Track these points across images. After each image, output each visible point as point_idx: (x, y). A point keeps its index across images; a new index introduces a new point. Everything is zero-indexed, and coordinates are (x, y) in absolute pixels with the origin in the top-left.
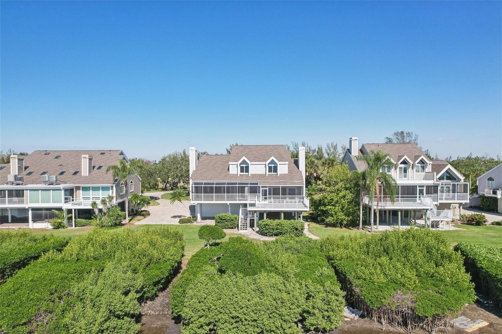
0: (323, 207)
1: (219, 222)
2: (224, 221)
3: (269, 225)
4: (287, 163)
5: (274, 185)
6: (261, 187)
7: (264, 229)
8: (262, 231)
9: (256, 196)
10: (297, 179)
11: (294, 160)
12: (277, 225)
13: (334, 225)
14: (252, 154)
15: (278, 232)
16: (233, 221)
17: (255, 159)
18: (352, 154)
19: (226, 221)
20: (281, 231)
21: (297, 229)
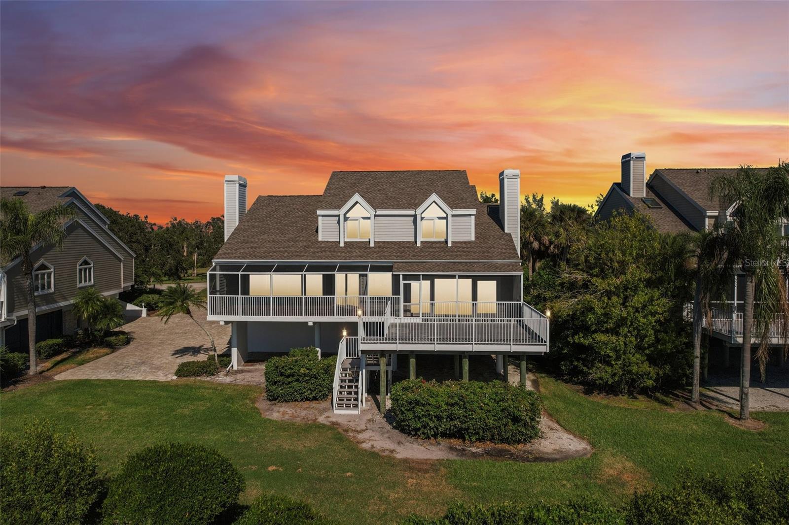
0: (581, 335)
1: (275, 383)
2: (290, 380)
3: (423, 405)
4: (474, 212)
5: (438, 271)
6: (401, 276)
7: (410, 415)
8: (404, 421)
9: (389, 303)
10: (500, 254)
11: (488, 206)
12: (452, 405)
13: (611, 390)
14: (379, 190)
15: (455, 426)
16: (316, 378)
17: (386, 201)
18: (631, 195)
19: (297, 380)
20: (463, 426)
21: (516, 420)
